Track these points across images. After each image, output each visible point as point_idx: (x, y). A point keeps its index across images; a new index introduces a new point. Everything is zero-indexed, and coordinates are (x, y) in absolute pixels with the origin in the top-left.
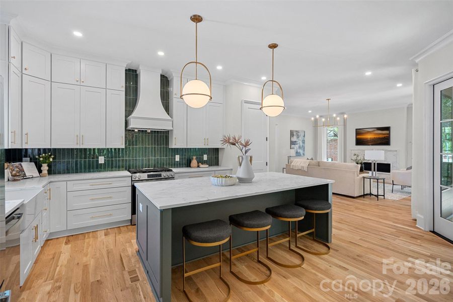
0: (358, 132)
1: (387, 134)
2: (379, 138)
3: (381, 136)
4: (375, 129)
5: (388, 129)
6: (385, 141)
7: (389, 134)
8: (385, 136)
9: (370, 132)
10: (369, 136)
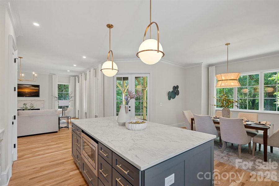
0: (20, 86)
1: (38, 90)
2: (33, 92)
3: (34, 91)
4: (31, 86)
5: (38, 86)
6: (36, 94)
7: (39, 90)
8: (37, 91)
9: (27, 87)
10: (27, 91)
